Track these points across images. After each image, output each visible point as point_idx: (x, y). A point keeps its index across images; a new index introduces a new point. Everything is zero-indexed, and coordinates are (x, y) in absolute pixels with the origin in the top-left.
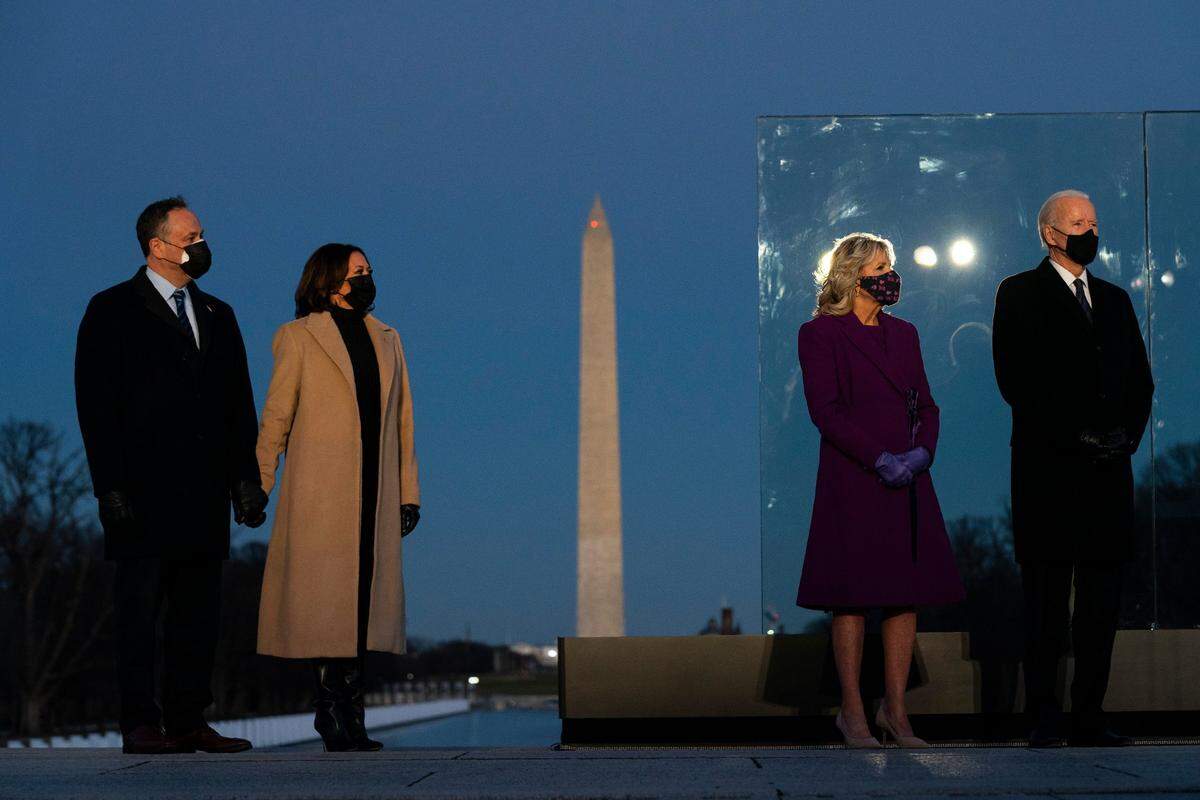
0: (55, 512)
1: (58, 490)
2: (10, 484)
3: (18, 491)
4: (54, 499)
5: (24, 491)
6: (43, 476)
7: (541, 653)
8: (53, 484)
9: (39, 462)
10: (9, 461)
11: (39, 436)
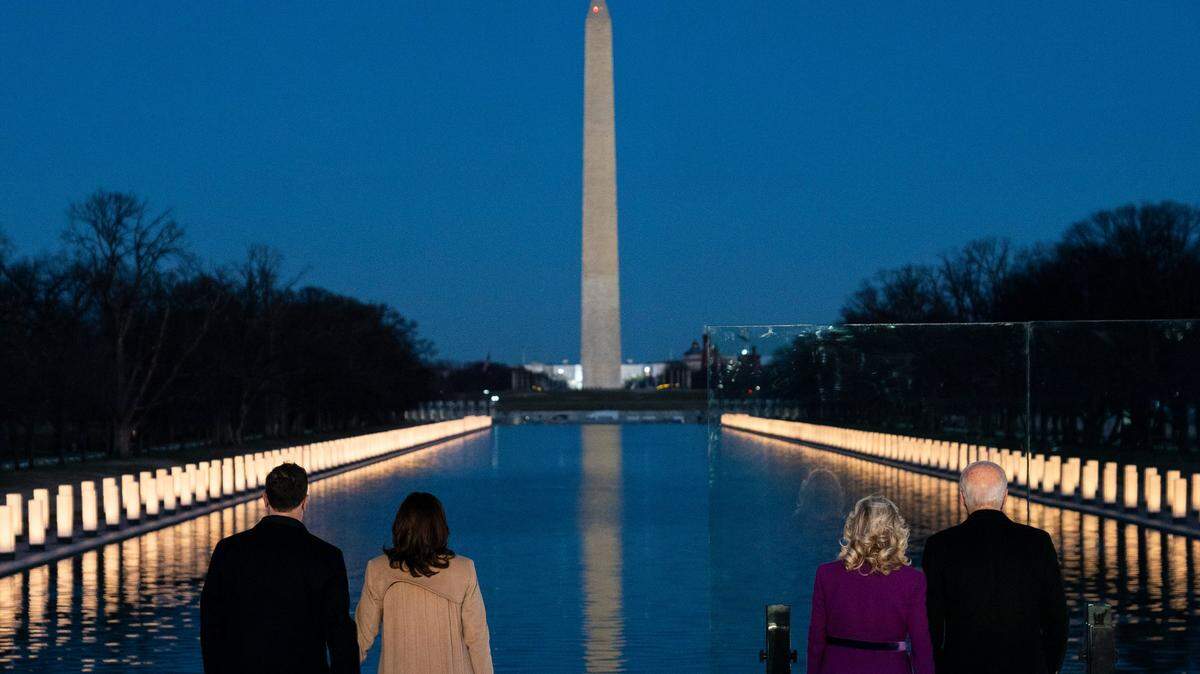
0: (140, 270)
1: (142, 252)
2: (100, 245)
3: (109, 253)
4: (139, 259)
5: (113, 252)
6: (129, 239)
7: (552, 370)
8: (138, 246)
9: (125, 227)
10: (100, 226)
11: (125, 206)
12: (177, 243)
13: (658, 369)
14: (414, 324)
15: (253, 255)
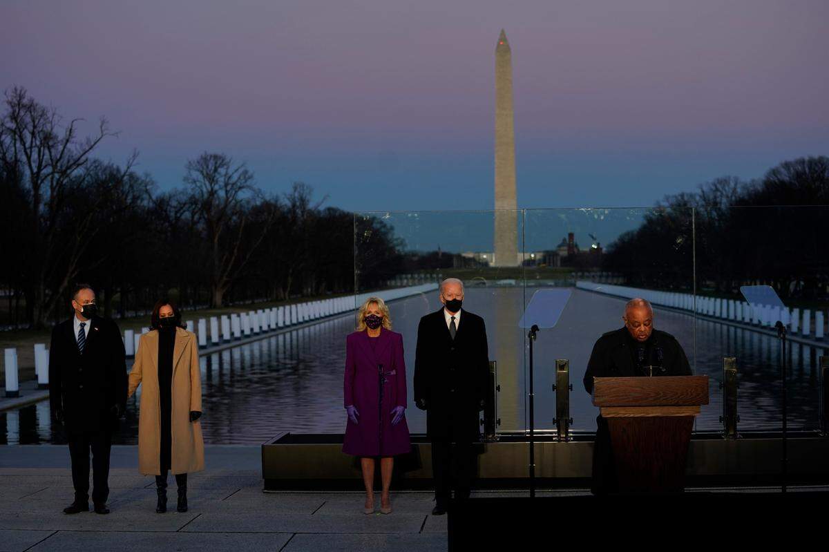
0: (228, 198)
1: (229, 188)
2: (205, 184)
3: (210, 189)
4: (227, 192)
5: (212, 189)
6: (221, 180)
7: (479, 256)
8: (226, 185)
9: (219, 174)
10: (205, 173)
11: (219, 161)
12: (248, 183)
13: (539, 256)
14: (392, 228)
15: (295, 189)
